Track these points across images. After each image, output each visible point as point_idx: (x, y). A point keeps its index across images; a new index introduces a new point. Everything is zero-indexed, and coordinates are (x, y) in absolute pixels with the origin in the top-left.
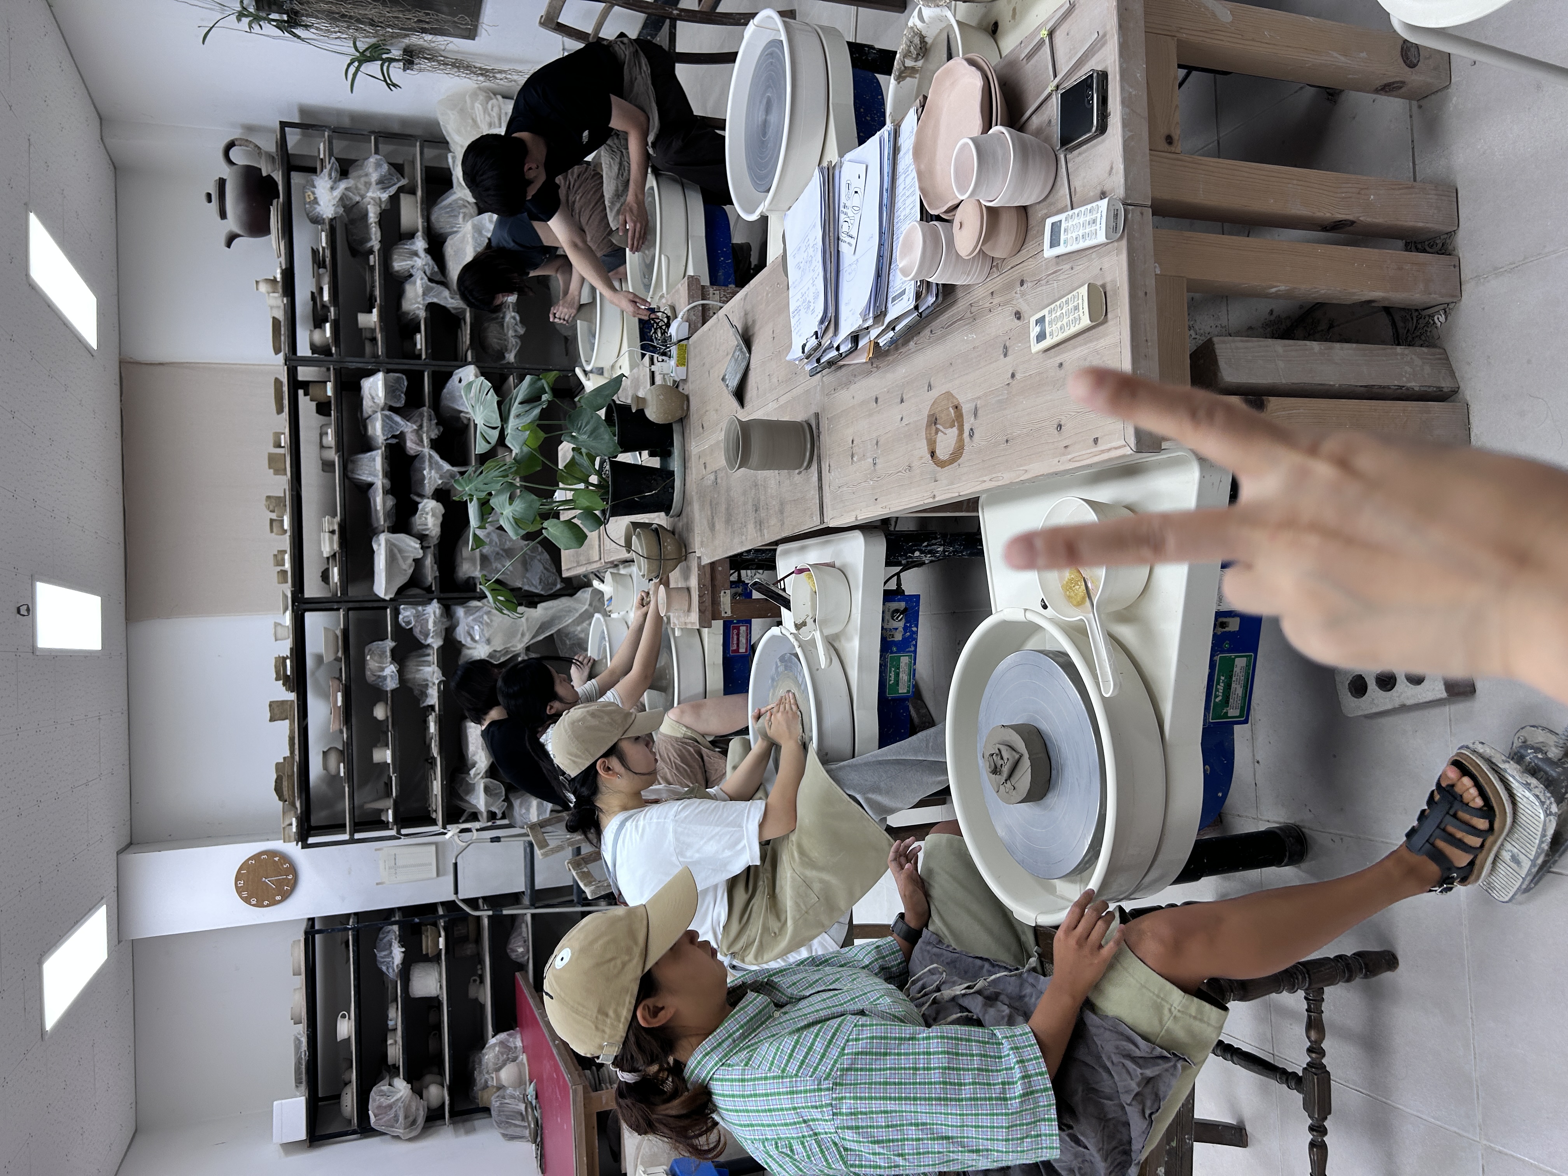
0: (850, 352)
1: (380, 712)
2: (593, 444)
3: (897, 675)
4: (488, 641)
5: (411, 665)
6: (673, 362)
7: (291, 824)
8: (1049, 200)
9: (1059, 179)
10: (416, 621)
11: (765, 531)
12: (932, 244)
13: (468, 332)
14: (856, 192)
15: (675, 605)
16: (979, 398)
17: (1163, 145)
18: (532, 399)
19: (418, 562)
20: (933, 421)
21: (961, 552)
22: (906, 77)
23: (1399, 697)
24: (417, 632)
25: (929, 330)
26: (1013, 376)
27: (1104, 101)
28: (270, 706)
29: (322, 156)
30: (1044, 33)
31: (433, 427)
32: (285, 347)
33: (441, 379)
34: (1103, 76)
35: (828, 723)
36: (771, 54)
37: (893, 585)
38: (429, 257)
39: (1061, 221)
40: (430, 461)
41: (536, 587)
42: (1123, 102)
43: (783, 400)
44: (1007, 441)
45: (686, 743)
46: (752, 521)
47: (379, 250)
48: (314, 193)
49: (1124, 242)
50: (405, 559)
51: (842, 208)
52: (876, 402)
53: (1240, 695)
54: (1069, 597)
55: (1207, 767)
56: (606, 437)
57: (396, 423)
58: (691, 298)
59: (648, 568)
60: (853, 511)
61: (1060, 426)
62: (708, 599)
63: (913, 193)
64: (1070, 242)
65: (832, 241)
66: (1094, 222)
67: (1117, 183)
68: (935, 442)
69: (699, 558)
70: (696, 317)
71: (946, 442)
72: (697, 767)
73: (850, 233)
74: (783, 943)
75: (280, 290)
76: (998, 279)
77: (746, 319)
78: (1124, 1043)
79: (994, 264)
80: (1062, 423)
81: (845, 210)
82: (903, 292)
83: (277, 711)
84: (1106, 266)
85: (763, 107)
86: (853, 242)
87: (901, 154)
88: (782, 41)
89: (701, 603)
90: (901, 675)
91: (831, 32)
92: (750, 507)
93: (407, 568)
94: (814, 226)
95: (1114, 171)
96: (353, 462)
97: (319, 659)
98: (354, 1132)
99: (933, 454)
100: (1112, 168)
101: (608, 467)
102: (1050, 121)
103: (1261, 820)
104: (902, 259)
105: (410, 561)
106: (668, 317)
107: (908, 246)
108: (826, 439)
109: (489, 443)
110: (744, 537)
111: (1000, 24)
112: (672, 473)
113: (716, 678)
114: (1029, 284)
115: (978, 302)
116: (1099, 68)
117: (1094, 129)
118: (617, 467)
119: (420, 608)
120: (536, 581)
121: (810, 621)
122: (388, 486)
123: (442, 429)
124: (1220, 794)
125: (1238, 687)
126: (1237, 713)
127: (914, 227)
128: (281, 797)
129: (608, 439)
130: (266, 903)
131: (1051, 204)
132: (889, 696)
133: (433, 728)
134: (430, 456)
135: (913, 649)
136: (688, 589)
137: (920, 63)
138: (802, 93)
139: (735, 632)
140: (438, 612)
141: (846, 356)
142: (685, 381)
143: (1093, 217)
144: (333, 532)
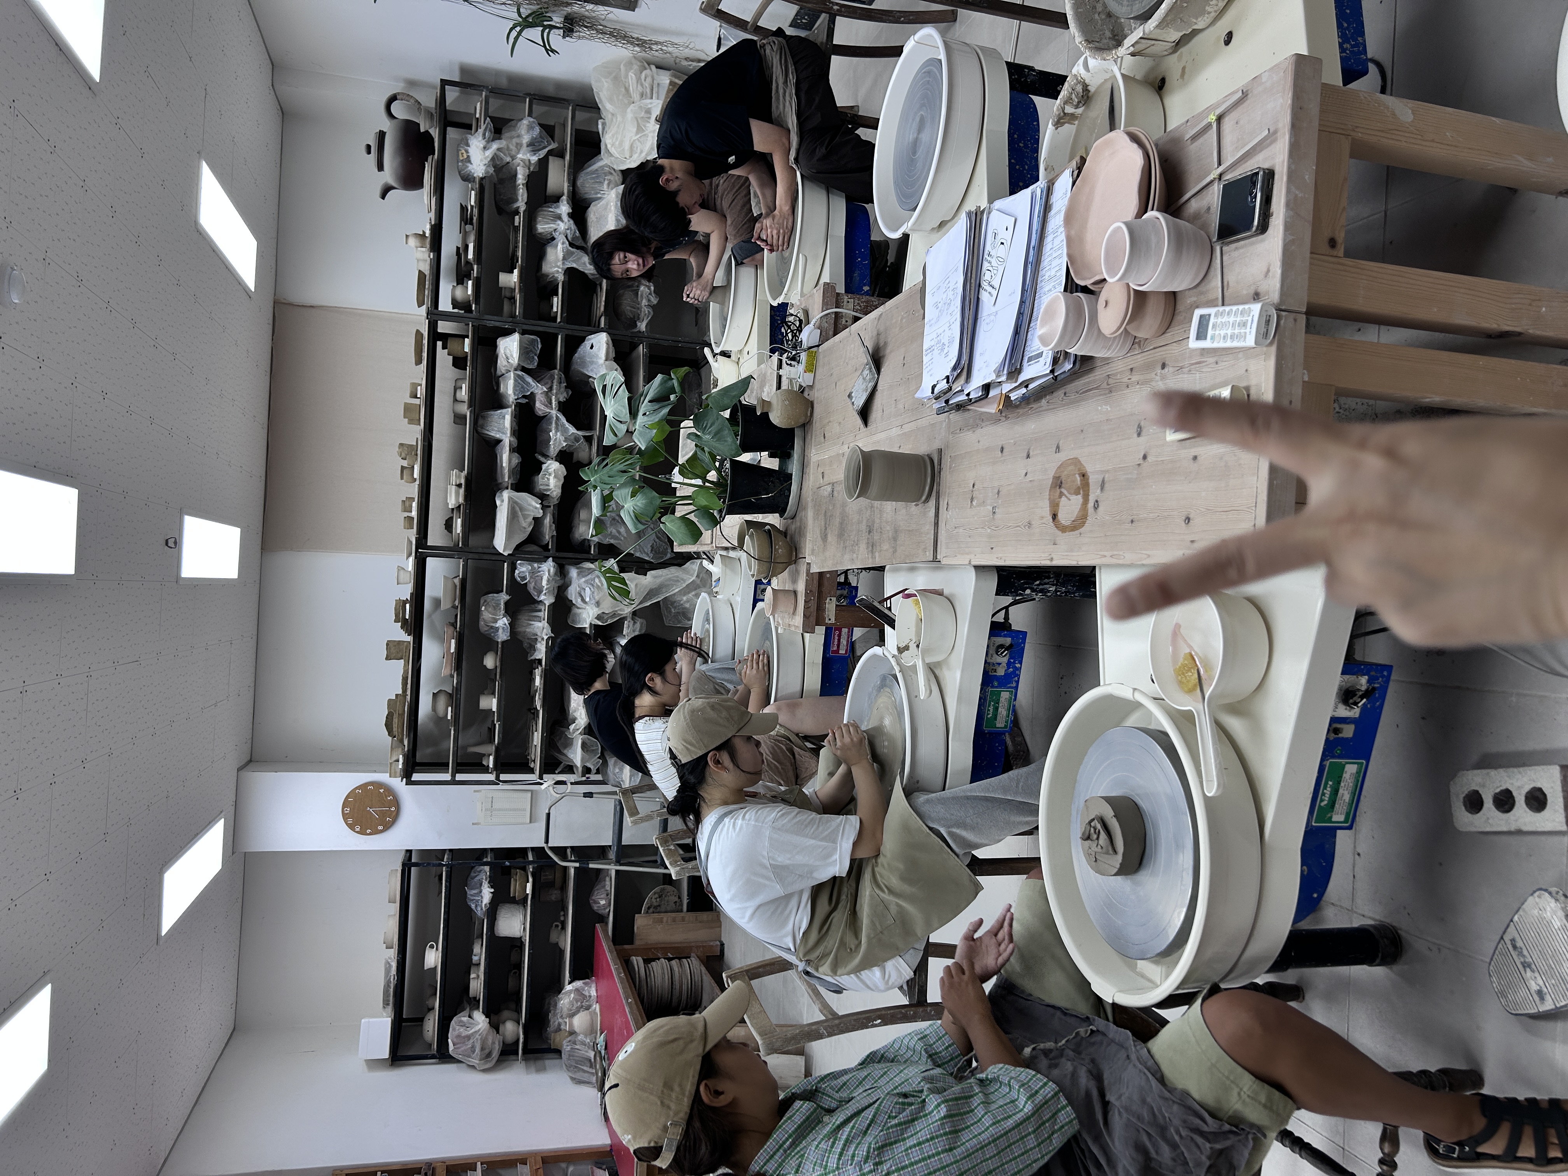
0: (979, 399)
1: (490, 662)
2: (717, 445)
3: (996, 709)
4: (598, 604)
5: (523, 618)
6: (801, 368)
7: (398, 761)
8: (1200, 289)
9: (1212, 269)
10: (531, 577)
11: (877, 554)
12: (1075, 316)
13: (604, 299)
14: (1002, 243)
15: (781, 607)
16: (1108, 471)
17: (1325, 248)
18: (660, 399)
19: (537, 521)
20: (1058, 483)
21: (1074, 593)
22: (1065, 123)
23: (1516, 821)
24: (531, 587)
25: (1063, 391)
26: (1145, 457)
27: (1267, 200)
28: (387, 645)
29: (478, 116)
30: (1212, 118)
31: (563, 389)
32: (428, 301)
33: (574, 343)
34: (1270, 175)
35: (922, 751)
36: (929, 73)
37: (1000, 618)
38: (572, 222)
39: (1210, 315)
40: (556, 424)
41: (648, 554)
42: (1288, 205)
43: (907, 428)
44: (1132, 521)
45: (778, 741)
46: (865, 541)
47: (524, 212)
48: (467, 152)
49: (1273, 349)
50: (525, 517)
51: (986, 256)
52: (1002, 451)
53: (1347, 801)
54: (1180, 683)
55: (1305, 868)
56: (730, 439)
57: (528, 384)
58: (825, 305)
59: (758, 570)
60: (967, 554)
61: (1188, 520)
62: (813, 605)
63: (1060, 256)
64: (1217, 339)
65: (973, 288)
66: (1244, 324)
67: (1273, 287)
68: (1057, 505)
69: (809, 564)
70: (829, 326)
71: (1070, 507)
72: (788, 764)
73: (992, 283)
74: (856, 961)
75: (428, 246)
76: (1139, 356)
77: (878, 339)
78: (1191, 1118)
79: (1136, 342)
80: (1191, 516)
81: (989, 259)
82: (1040, 355)
83: (393, 650)
84: (1252, 368)
85: (915, 125)
86: (994, 293)
87: (1052, 213)
88: (940, 61)
89: (806, 608)
90: (1000, 709)
91: (992, 53)
92: (863, 527)
93: (527, 526)
94: (956, 270)
95: (1270, 274)
96: (484, 418)
97: (437, 602)
98: (433, 1057)
99: (1054, 516)
100: (1268, 271)
101: (728, 466)
102: (1209, 208)
103: (1356, 913)
104: (1042, 326)
105: (530, 519)
106: (800, 321)
107: (1050, 313)
108: (947, 478)
109: (616, 435)
110: (855, 555)
111: (1167, 80)
112: (790, 476)
113: (814, 678)
114: (1171, 369)
115: (1116, 375)
116: (1266, 166)
117: (1254, 229)
118: (736, 465)
119: (536, 565)
120: (648, 549)
121: (913, 646)
122: (515, 445)
123: (570, 393)
124: (1315, 895)
125: (1346, 793)
126: (1341, 818)
127: (1057, 297)
128: (390, 733)
129: (730, 441)
130: (369, 831)
131: (1202, 293)
132: (986, 729)
133: (538, 681)
134: (557, 418)
135: (1014, 685)
136: (795, 593)
137: (1080, 111)
138: (957, 115)
139: (837, 632)
140: (552, 570)
141: (975, 402)
142: (811, 387)
143: (1244, 319)
144: (459, 486)
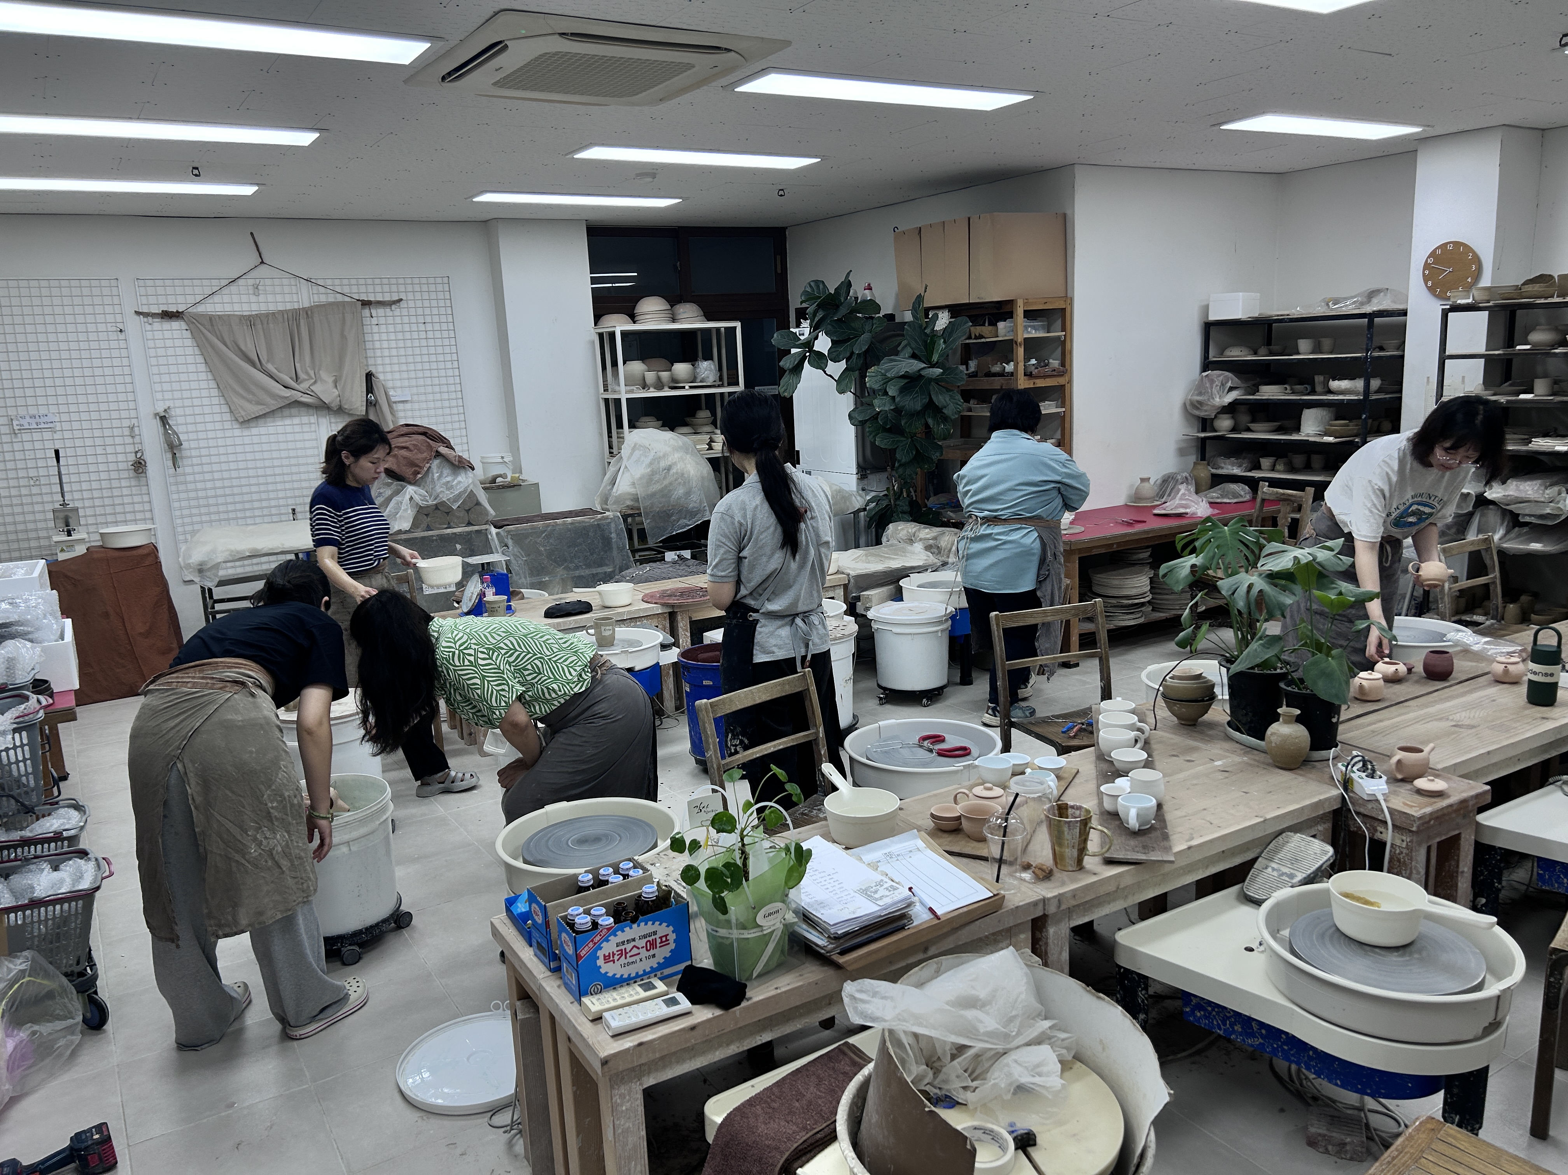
98: (1206, 358)
130: (1427, 272)
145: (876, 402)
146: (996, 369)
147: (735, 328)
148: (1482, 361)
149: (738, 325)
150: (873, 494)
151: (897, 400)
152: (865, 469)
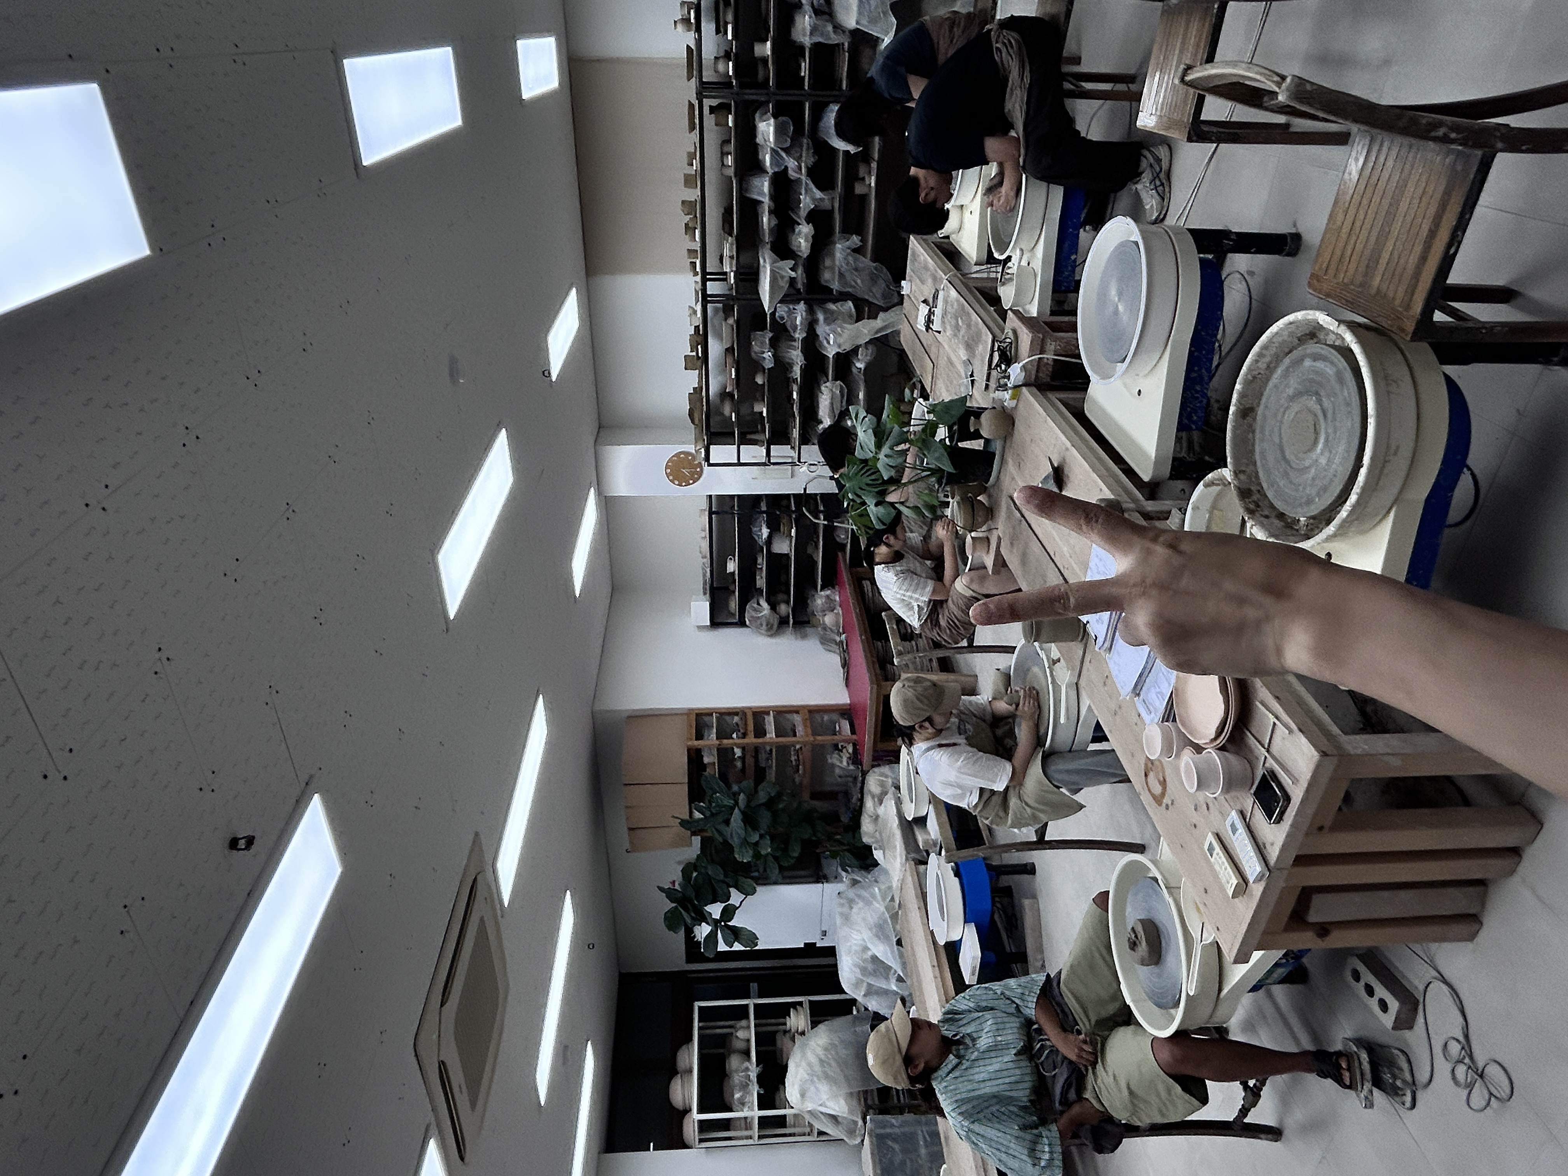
1: (759, 380)
4: (839, 346)
10: (788, 318)
19: (792, 281)
24: (788, 326)
31: (811, 154)
32: (695, 74)
40: (806, 190)
41: (879, 301)
50: (782, 277)
57: (782, 157)
75: (694, 29)
83: (689, 363)
93: (784, 284)
96: (747, 183)
98: (737, 624)
105: (787, 279)
119: (791, 307)
120: (879, 296)
122: (773, 207)
123: (815, 158)
128: (693, 422)
130: (683, 484)
133: (795, 396)
134: (806, 183)
140: (804, 310)
145: (763, 852)
146: (739, 764)
147: (700, 1008)
148: (742, 447)
149: (697, 1004)
150: (840, 870)
151: (762, 832)
152: (819, 877)
